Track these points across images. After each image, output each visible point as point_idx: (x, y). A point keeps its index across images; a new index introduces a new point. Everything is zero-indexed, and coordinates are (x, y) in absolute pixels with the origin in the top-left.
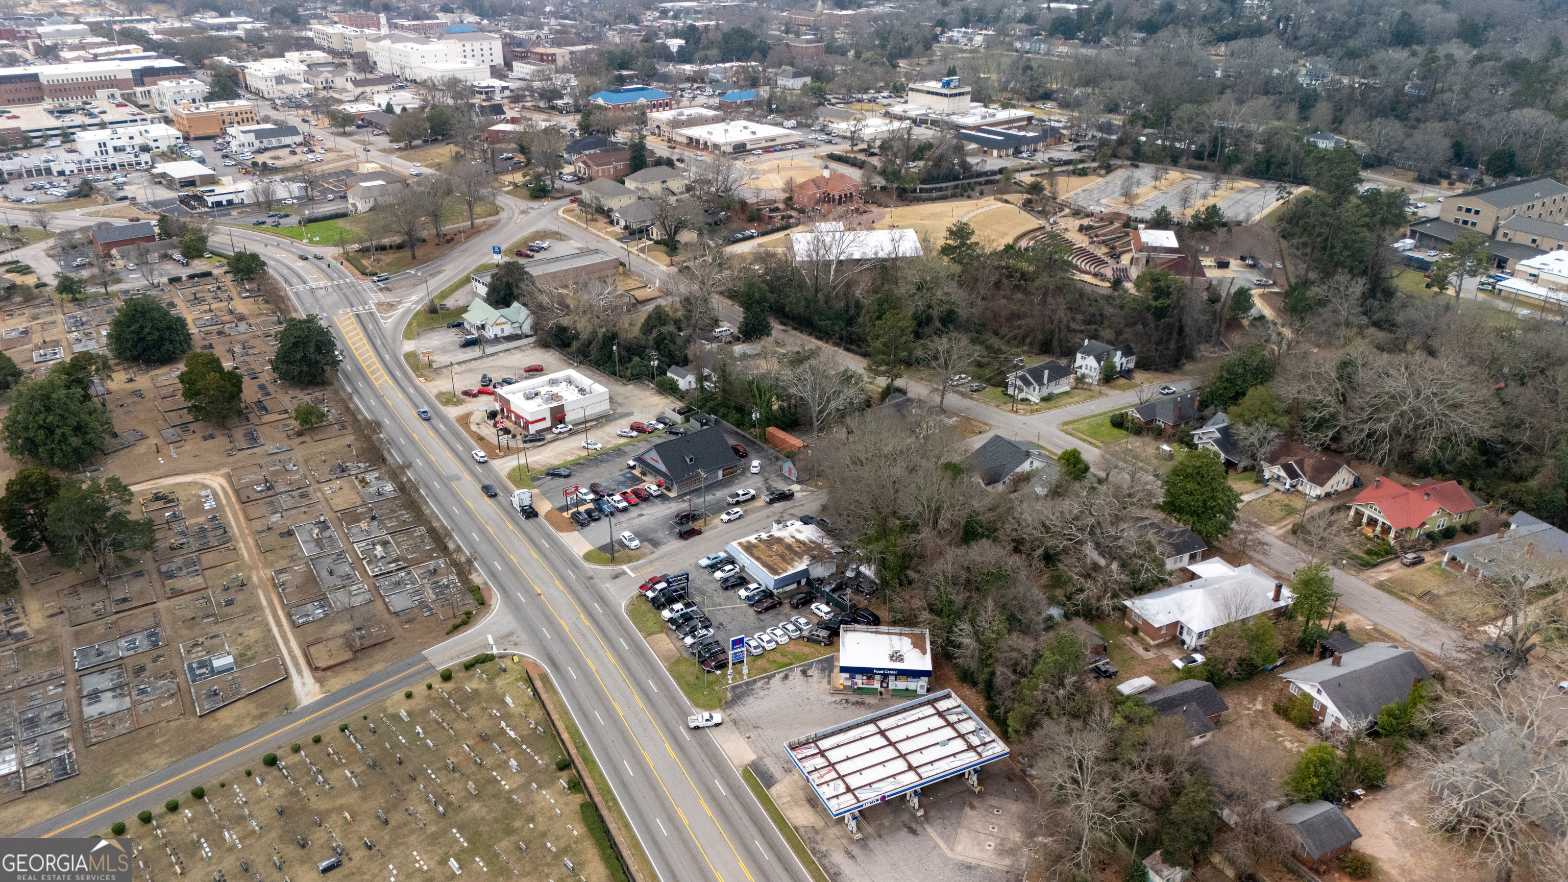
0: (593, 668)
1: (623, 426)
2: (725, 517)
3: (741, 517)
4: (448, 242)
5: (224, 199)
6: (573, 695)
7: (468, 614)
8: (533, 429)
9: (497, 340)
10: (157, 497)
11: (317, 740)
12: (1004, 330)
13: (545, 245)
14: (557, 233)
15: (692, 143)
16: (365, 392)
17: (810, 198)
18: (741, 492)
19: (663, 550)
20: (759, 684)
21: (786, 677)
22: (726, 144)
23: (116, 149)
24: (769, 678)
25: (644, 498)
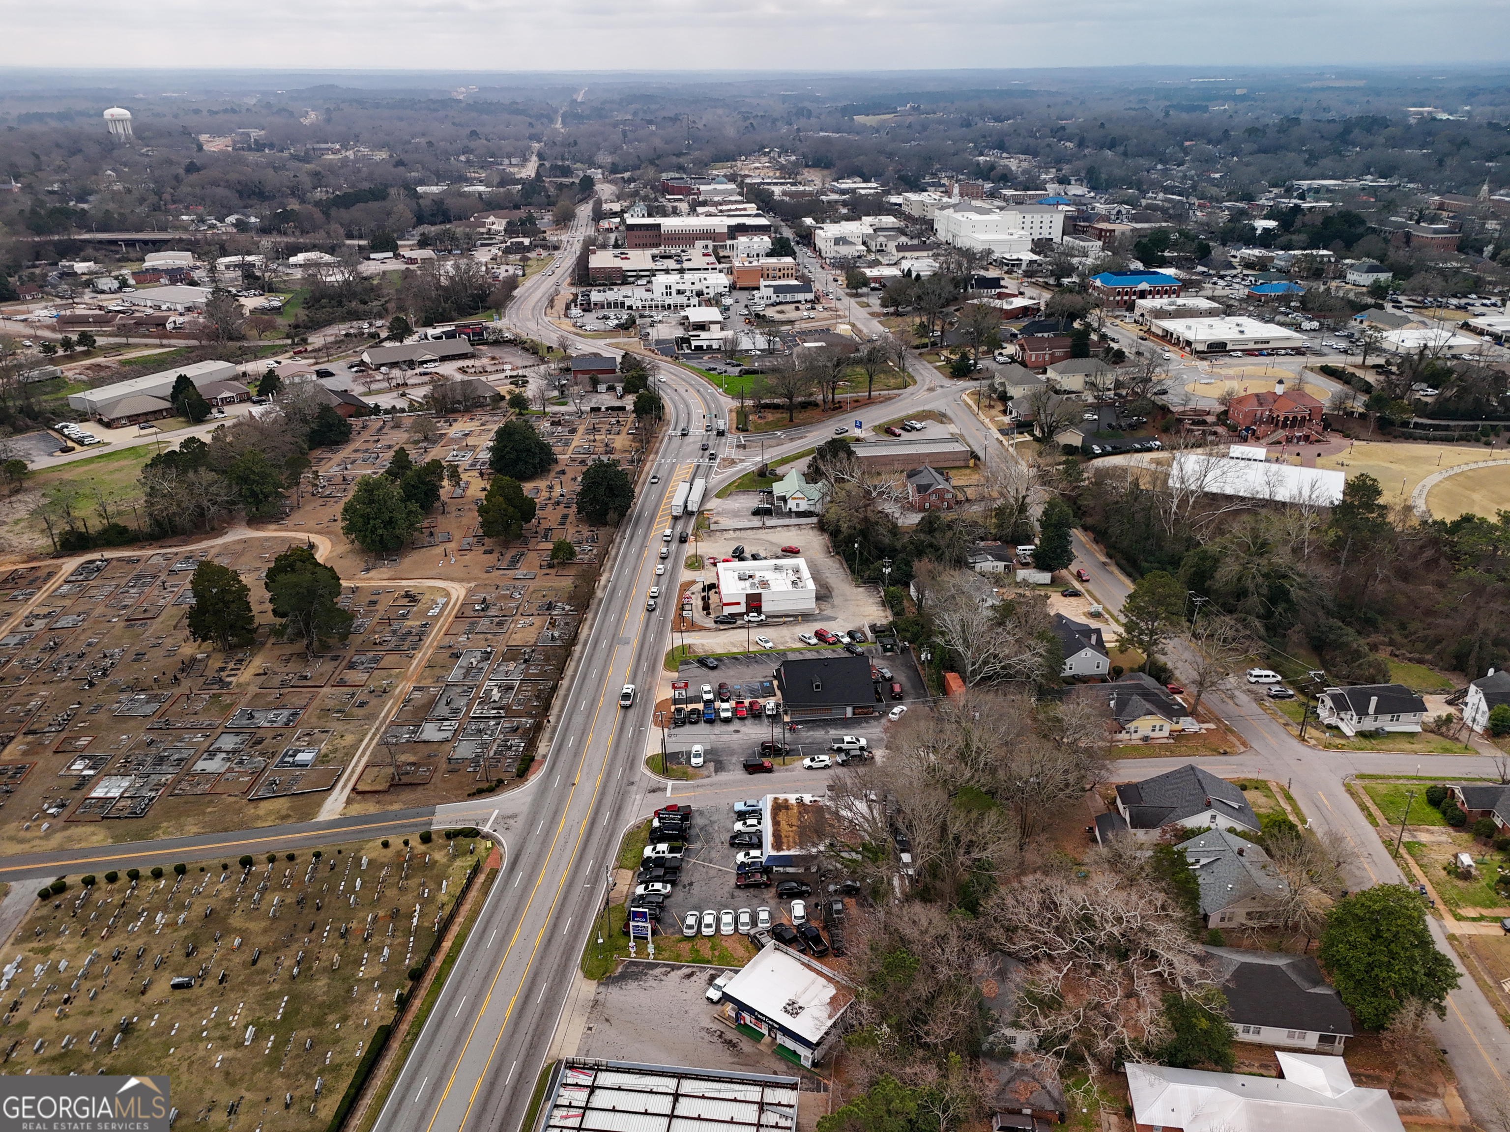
0: (539, 882)
1: (808, 630)
2: (807, 762)
3: (827, 767)
4: (835, 409)
5: (705, 344)
6: (496, 906)
7: (500, 782)
8: (727, 610)
9: (790, 513)
10: (407, 595)
11: (291, 858)
12: (1413, 626)
13: (918, 426)
14: (944, 415)
15: (1167, 337)
16: (638, 540)
17: (1246, 415)
18: (847, 739)
19: (723, 777)
20: (658, 971)
21: (689, 976)
22: (1201, 342)
23: (679, 292)
24: (673, 968)
25: (756, 714)
